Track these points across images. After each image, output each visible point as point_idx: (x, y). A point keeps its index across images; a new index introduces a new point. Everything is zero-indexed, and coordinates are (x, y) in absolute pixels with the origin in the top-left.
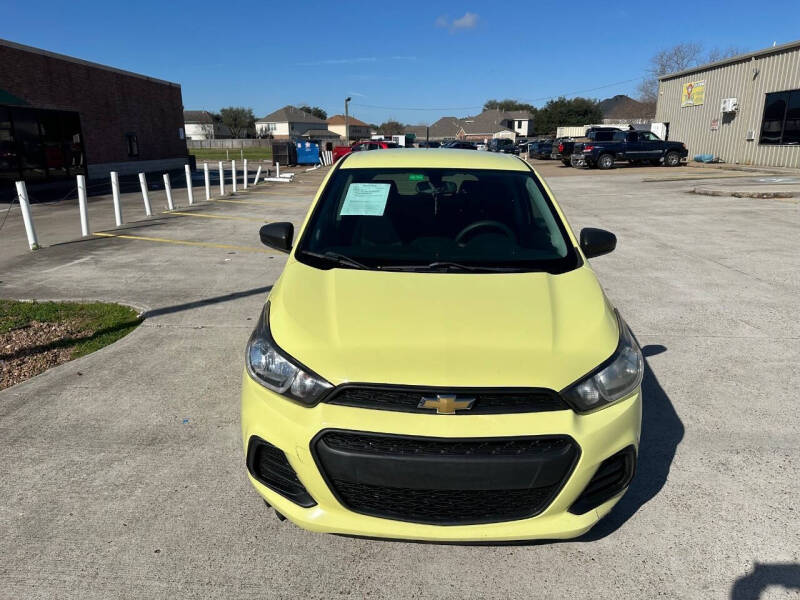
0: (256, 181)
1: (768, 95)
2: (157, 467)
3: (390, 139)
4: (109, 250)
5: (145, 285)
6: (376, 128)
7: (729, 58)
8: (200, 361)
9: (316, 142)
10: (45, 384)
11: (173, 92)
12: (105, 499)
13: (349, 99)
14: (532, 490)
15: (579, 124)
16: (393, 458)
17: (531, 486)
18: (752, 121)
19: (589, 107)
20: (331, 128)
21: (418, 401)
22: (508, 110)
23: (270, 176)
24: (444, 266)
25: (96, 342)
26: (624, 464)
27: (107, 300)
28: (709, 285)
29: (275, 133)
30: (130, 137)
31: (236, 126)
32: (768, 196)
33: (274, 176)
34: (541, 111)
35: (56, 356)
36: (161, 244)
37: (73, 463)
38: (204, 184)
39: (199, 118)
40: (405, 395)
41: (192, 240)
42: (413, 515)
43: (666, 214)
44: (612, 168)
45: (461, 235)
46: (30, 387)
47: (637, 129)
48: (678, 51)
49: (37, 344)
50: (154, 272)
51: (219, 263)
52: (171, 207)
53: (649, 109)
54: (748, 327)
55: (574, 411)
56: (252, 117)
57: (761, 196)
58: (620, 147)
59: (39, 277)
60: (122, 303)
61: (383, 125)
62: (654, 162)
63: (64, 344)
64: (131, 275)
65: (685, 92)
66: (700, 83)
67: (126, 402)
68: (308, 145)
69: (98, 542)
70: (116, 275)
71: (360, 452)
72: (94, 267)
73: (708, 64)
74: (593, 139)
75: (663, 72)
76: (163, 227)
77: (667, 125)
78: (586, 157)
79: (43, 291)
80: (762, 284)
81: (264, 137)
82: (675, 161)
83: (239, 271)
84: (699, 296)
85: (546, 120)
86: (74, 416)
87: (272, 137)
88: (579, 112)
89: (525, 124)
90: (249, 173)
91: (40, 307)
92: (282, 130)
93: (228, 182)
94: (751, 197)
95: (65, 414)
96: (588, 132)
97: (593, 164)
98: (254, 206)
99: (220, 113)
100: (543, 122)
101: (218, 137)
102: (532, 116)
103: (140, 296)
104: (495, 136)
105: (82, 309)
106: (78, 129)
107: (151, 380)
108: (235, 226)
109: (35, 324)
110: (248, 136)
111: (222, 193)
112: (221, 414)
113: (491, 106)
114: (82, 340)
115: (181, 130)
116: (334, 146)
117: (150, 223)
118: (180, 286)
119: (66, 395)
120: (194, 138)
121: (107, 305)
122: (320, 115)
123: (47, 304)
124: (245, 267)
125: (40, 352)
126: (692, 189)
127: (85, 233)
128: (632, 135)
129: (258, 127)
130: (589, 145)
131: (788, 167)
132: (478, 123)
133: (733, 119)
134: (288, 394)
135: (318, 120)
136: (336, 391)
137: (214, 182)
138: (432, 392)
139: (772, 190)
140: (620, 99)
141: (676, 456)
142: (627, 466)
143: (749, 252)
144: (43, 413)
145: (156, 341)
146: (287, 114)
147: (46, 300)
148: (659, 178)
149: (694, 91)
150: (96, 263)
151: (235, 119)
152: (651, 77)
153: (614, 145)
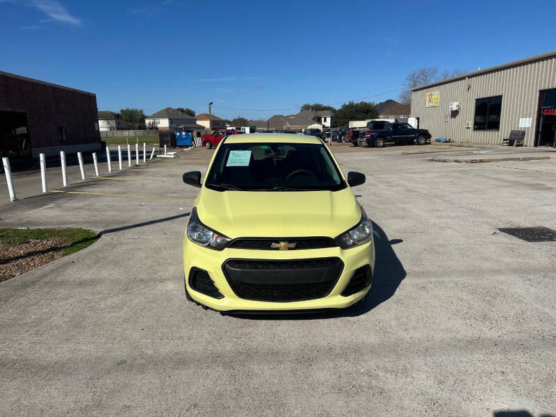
0: (151, 157)
1: (477, 100)
3: (240, 129)
4: (64, 200)
5: (95, 218)
6: (229, 122)
7: (456, 76)
9: (189, 131)
11: (90, 99)
13: (211, 103)
14: (324, 283)
15: (363, 119)
16: (261, 270)
17: (322, 281)
18: (469, 115)
19: (369, 108)
20: (199, 123)
21: (271, 244)
22: (316, 110)
23: (160, 154)
24: (280, 189)
25: (74, 248)
26: (365, 274)
27: (74, 227)
28: (433, 211)
29: (159, 126)
30: (60, 130)
31: (131, 121)
32: (476, 161)
33: (163, 154)
34: (339, 110)
35: (53, 256)
36: (96, 196)
38: (118, 160)
39: (108, 116)
40: (265, 242)
41: (117, 193)
43: (414, 173)
44: (384, 146)
45: (288, 177)
46: (46, 269)
47: (400, 122)
48: (423, 72)
49: (38, 250)
50: (99, 211)
51: (139, 205)
52: (97, 174)
53: (406, 109)
54: (450, 230)
55: (341, 247)
56: (143, 115)
57: (472, 162)
58: (388, 133)
59: (25, 216)
60: (84, 227)
61: (235, 120)
62: (411, 143)
63: (54, 249)
64: (84, 213)
65: (428, 98)
66: (436, 93)
68: (184, 133)
70: (74, 213)
72: (58, 209)
73: (442, 80)
74: (371, 129)
75: (414, 86)
77: (418, 119)
78: (367, 140)
79: (31, 223)
80: (463, 209)
81: (151, 129)
82: (423, 141)
83: (153, 210)
84: (426, 216)
85: (341, 116)
87: (157, 128)
88: (363, 111)
89: (329, 120)
90: (147, 152)
91: (32, 232)
92: (164, 123)
93: (133, 158)
94: (466, 162)
96: (368, 124)
97: (372, 144)
98: (153, 172)
99: (120, 113)
100: (340, 118)
101: (118, 129)
102: (333, 114)
103: (95, 223)
104: (309, 127)
105: (59, 232)
107: (116, 263)
108: (143, 185)
109: (32, 241)
110: (140, 128)
111: (130, 165)
113: (306, 107)
114: (65, 248)
115: (96, 124)
116: (202, 134)
117: (86, 184)
118: (118, 218)
119: (69, 271)
120: (103, 131)
121: (75, 229)
122: (191, 113)
123: (36, 230)
124: (156, 207)
125: (42, 254)
126: (431, 158)
127: (44, 191)
128: (396, 125)
129: (147, 121)
130: (369, 132)
132: (297, 119)
133: (457, 114)
134: (209, 246)
135: (188, 117)
136: (234, 241)
137: (125, 158)
138: (277, 240)
139: (478, 158)
140: (389, 102)
142: (367, 275)
143: (459, 193)
145: (112, 246)
146: (167, 113)
147: (36, 228)
148: (412, 152)
149: (433, 97)
150: (59, 207)
151: (131, 117)
152: (408, 89)
153: (383, 132)
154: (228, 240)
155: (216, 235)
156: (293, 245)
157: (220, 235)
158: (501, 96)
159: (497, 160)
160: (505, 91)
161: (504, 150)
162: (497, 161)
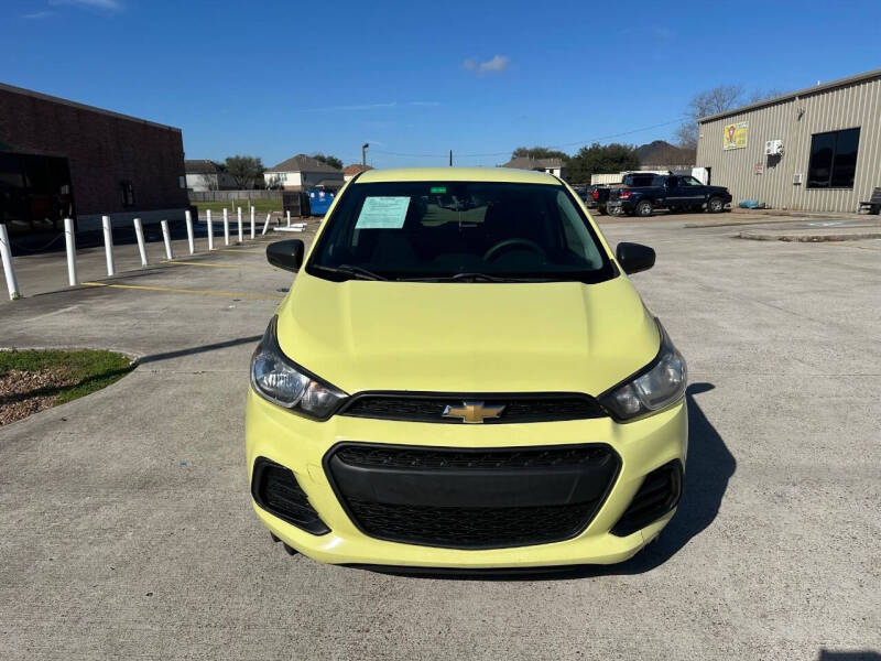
0: (264, 231)
1: (813, 135)
2: (150, 511)
4: (99, 299)
5: (138, 332)
7: (773, 98)
8: (200, 406)
9: (331, 191)
10: (25, 430)
11: (173, 138)
12: (91, 544)
13: (367, 146)
14: (569, 506)
15: (615, 171)
16: (415, 472)
17: (567, 502)
18: (798, 164)
19: (625, 153)
21: (443, 409)
22: (538, 158)
23: (279, 226)
24: (469, 277)
25: (83, 389)
26: (670, 481)
27: (97, 347)
28: (758, 326)
29: (286, 184)
30: (125, 185)
31: (242, 176)
32: (819, 240)
33: (285, 226)
34: (574, 158)
35: (38, 405)
36: (158, 293)
37: (54, 508)
38: (207, 236)
39: (202, 168)
40: (428, 403)
41: (193, 288)
42: (439, 539)
44: (650, 215)
45: (488, 254)
47: (675, 174)
48: (717, 94)
49: (17, 391)
50: (150, 320)
51: (223, 310)
52: (169, 257)
53: (689, 155)
54: (802, 365)
55: (614, 419)
56: (261, 167)
57: (810, 240)
58: (659, 193)
59: (20, 327)
60: (113, 349)
62: (697, 209)
63: (47, 391)
64: (123, 323)
65: (727, 135)
66: (741, 126)
67: (116, 446)
68: (322, 194)
69: (82, 587)
70: (107, 323)
71: (380, 467)
72: (82, 315)
73: (750, 104)
74: (629, 185)
75: (703, 115)
76: (159, 276)
77: (709, 169)
78: (623, 204)
79: (23, 339)
80: (814, 324)
81: (274, 188)
82: (718, 207)
83: (245, 317)
84: (748, 336)
85: (578, 167)
86: (56, 461)
87: (283, 188)
88: (615, 158)
89: (557, 173)
90: (257, 224)
91: (20, 355)
92: (293, 180)
93: (233, 233)
94: (801, 240)
95: (46, 459)
96: (625, 177)
97: (631, 211)
98: (262, 255)
99: (225, 163)
100: (576, 170)
101: (222, 188)
102: (564, 165)
103: (133, 343)
105: (68, 357)
106: (66, 180)
107: (144, 424)
108: (240, 275)
109: (14, 373)
110: (256, 187)
111: (227, 243)
112: (223, 457)
113: (521, 153)
114: (67, 388)
115: (181, 178)
117: (146, 272)
118: (179, 332)
119: (48, 440)
120: (196, 189)
121: (96, 352)
122: (336, 164)
123: (28, 353)
124: (251, 314)
125: (20, 400)
126: (738, 234)
127: (72, 283)
128: (672, 180)
129: (267, 177)
130: (626, 191)
131: (838, 211)
133: (779, 161)
134: (298, 409)
135: (332, 170)
136: (351, 401)
137: (218, 233)
138: (457, 399)
139: (822, 234)
140: (658, 146)
141: (728, 490)
142: (673, 484)
143: (799, 293)
144: (20, 459)
145: (150, 386)
146: (299, 163)
147: (28, 348)
148: (702, 223)
149: (737, 133)
150: (85, 311)
151: (242, 169)
152: (690, 120)
153: (652, 191)
154: (341, 396)
155: (313, 384)
156: (494, 412)
157: (323, 384)
158: (859, 129)
159: (856, 238)
160: (866, 120)
161: (864, 221)
162: (855, 240)
